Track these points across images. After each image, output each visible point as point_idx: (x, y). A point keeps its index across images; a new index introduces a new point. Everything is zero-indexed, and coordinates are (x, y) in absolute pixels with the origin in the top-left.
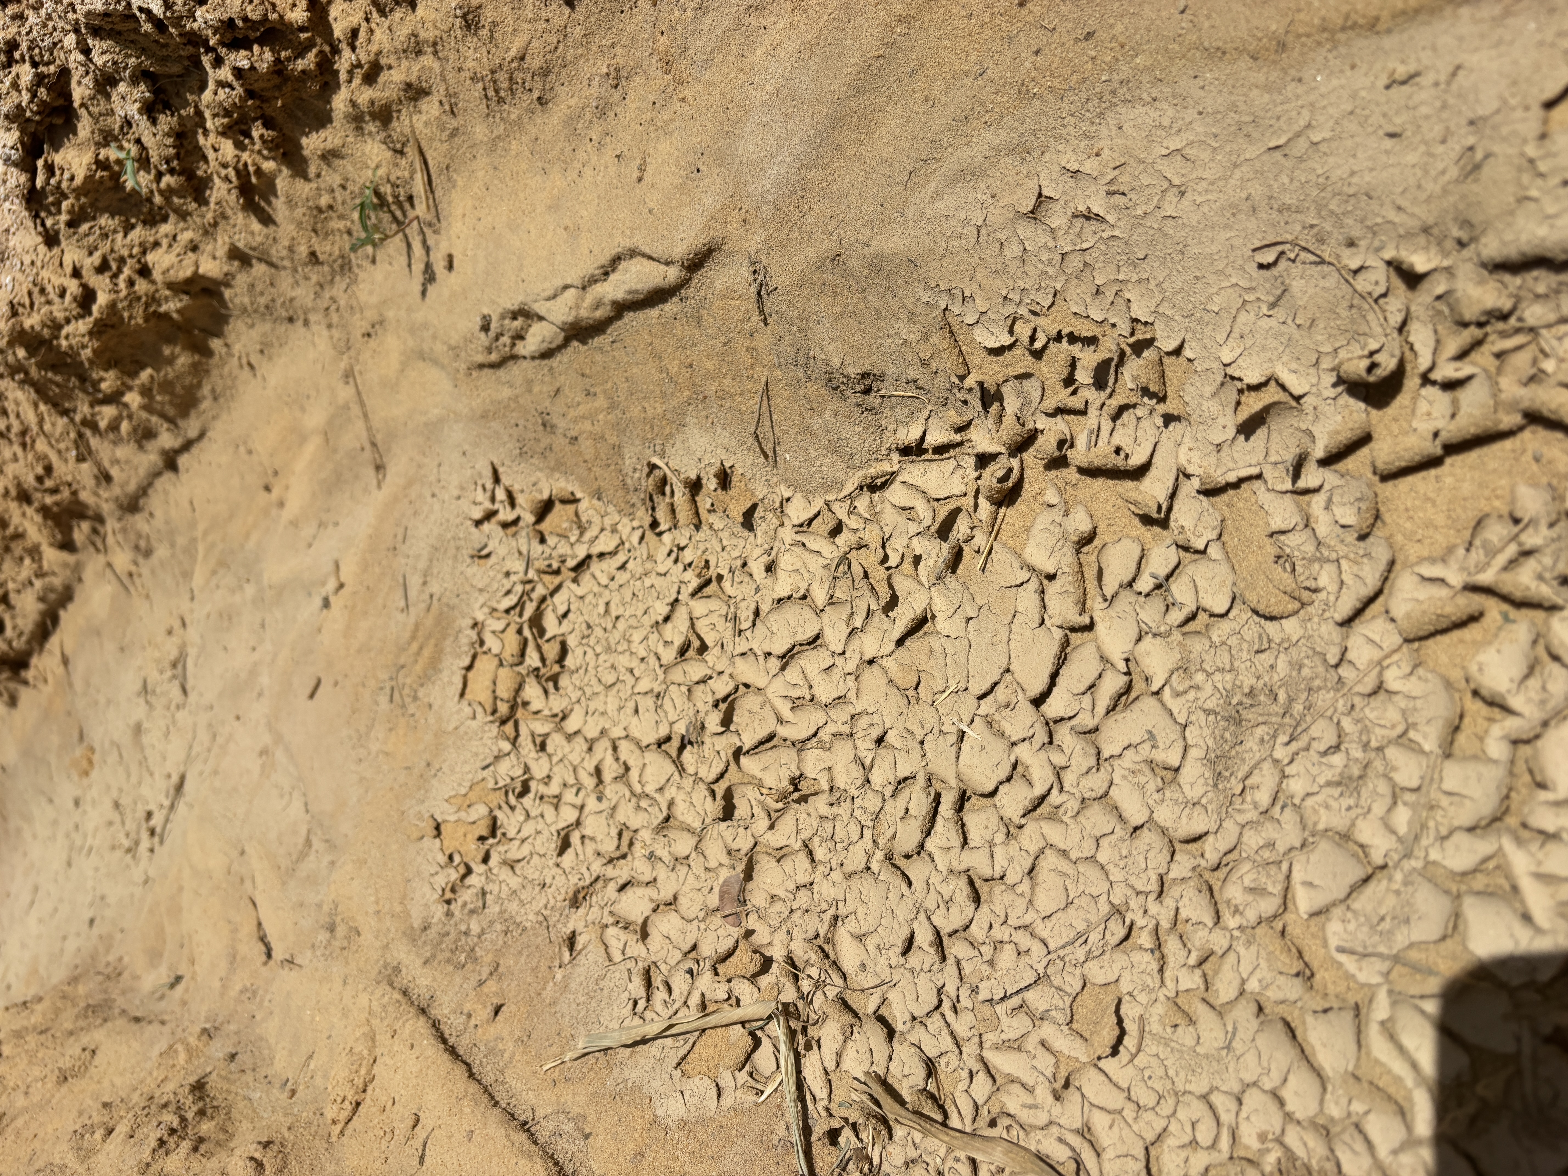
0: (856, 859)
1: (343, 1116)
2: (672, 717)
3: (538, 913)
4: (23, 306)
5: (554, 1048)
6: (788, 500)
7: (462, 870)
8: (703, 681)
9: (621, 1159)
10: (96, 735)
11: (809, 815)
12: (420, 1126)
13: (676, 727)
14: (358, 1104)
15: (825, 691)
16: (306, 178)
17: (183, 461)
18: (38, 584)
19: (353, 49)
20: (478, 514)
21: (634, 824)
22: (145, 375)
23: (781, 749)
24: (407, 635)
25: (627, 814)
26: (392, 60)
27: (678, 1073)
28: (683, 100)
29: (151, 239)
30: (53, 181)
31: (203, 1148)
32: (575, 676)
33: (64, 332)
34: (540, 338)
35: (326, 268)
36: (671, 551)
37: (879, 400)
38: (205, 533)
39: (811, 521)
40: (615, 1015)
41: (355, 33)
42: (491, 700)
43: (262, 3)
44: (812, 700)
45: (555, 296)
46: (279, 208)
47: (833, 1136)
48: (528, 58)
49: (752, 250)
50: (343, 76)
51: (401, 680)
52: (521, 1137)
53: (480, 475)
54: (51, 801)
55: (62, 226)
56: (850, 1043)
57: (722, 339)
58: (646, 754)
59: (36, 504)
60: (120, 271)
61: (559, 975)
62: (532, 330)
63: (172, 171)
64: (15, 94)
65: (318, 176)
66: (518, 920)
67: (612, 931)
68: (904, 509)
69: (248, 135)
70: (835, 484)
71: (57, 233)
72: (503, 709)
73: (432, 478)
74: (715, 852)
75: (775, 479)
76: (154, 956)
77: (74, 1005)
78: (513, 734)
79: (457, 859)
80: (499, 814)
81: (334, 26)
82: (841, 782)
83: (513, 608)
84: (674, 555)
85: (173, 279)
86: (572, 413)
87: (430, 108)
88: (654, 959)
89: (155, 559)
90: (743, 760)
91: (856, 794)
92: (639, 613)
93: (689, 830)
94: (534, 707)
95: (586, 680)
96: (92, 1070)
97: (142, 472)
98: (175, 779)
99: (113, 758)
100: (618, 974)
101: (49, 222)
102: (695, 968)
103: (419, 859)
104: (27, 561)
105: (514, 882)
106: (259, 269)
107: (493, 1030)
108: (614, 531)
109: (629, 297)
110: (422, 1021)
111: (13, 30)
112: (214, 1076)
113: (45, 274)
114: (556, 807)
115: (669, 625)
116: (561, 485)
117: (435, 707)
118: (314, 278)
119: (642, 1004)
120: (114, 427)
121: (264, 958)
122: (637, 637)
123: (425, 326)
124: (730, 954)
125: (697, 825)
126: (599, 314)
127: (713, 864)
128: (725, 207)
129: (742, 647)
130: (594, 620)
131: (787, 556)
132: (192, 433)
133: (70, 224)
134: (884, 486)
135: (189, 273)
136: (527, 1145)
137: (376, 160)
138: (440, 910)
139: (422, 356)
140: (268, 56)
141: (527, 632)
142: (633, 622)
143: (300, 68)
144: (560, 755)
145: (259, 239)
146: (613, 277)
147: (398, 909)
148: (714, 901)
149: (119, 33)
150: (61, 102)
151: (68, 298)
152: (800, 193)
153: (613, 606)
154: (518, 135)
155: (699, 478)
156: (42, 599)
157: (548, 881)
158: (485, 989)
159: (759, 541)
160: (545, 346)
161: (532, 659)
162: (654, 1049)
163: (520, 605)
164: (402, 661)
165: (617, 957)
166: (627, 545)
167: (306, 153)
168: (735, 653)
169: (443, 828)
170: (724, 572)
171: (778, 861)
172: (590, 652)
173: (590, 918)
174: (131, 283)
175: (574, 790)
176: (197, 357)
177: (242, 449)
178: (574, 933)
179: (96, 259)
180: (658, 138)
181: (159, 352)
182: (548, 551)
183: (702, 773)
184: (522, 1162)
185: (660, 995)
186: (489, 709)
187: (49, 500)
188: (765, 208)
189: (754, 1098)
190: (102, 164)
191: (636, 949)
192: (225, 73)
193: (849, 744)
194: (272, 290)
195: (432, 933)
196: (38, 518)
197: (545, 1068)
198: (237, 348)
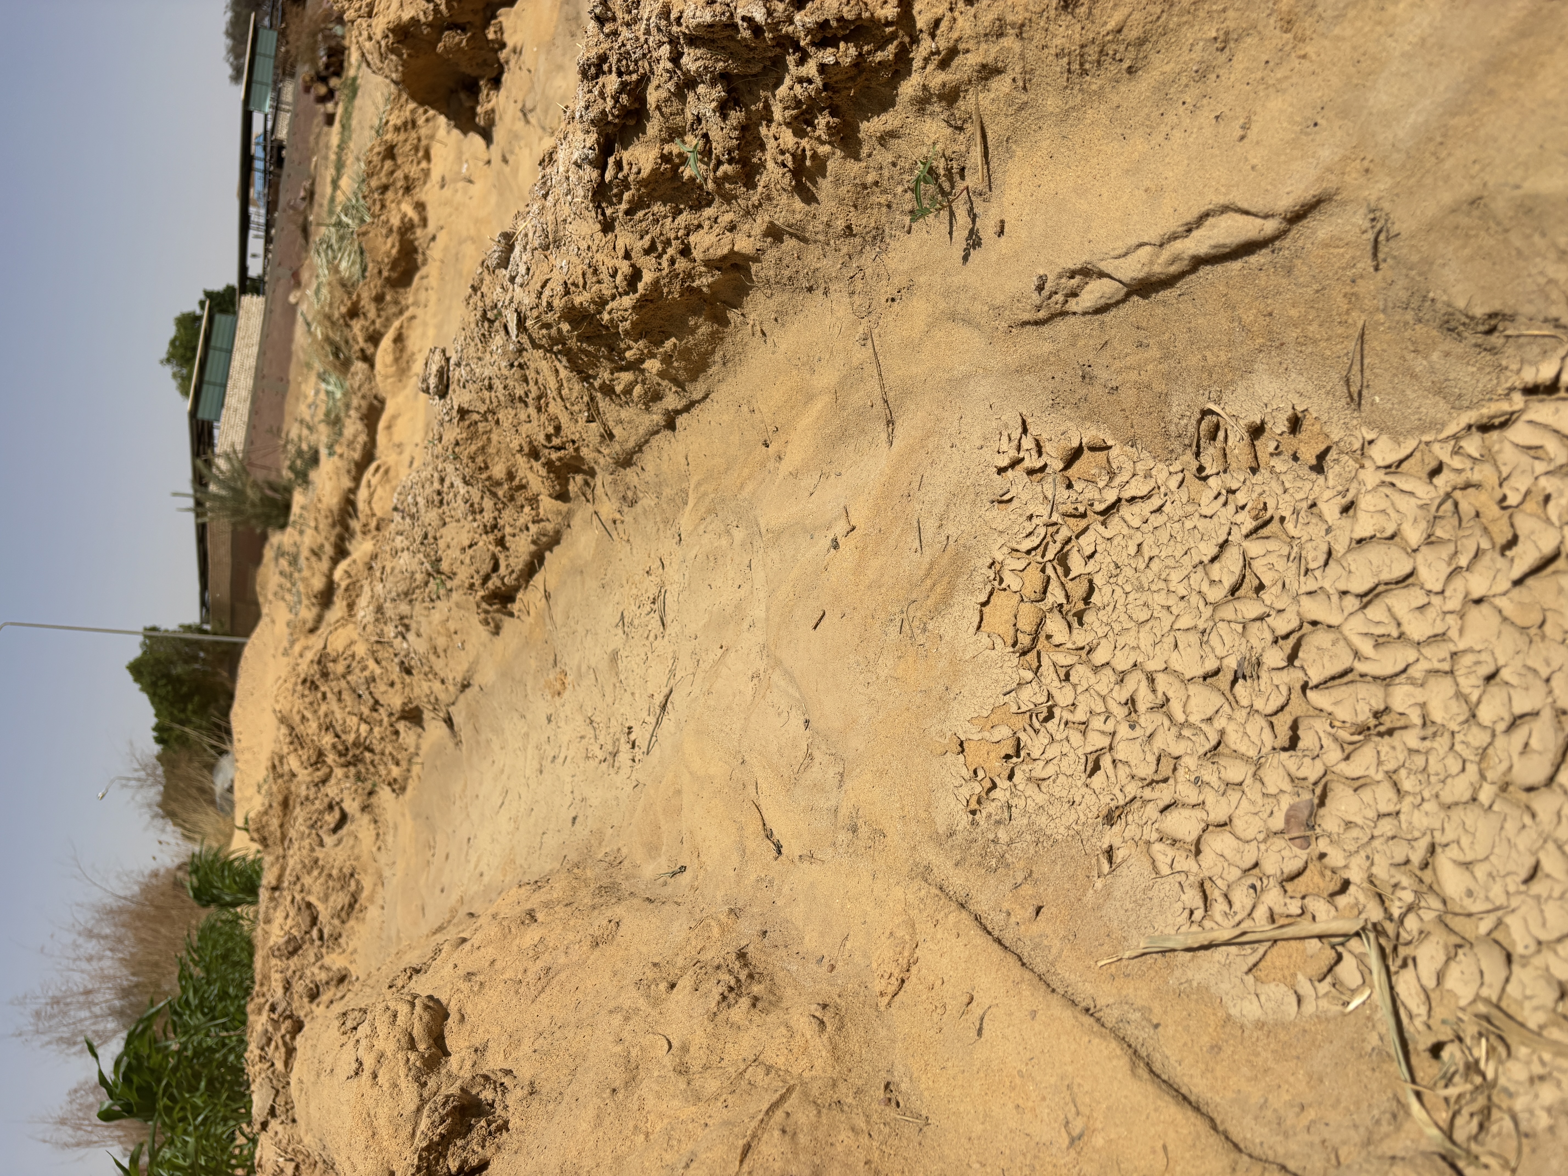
0: (1459, 788)
1: (891, 989)
2: (1220, 651)
3: (1068, 828)
4: (577, 286)
5: (1106, 947)
6: (1371, 442)
7: (987, 784)
8: (1261, 619)
9: (1197, 1049)
10: (571, 661)
11: (1394, 748)
12: (974, 1003)
13: (1226, 662)
14: (903, 981)
15: (1417, 629)
16: (857, 159)
17: (680, 421)
18: (534, 529)
19: (933, 36)
20: (1004, 462)
21: (1177, 749)
22: (669, 344)
23: (1359, 685)
24: (922, 573)
25: (1166, 741)
26: (971, 45)
27: (1250, 979)
28: (1304, 57)
29: (696, 222)
30: (620, 176)
31: (760, 1005)
32: (1102, 612)
33: (608, 308)
34: (1098, 295)
35: (858, 240)
36: (1219, 494)
37: (1502, 340)
38: (699, 484)
39: (1401, 462)
40: (1170, 922)
41: (937, 23)
42: (1012, 632)
43: (857, 4)
44: (1399, 637)
45: (1125, 255)
46: (825, 187)
47: (1436, 1050)
48: (1125, 31)
49: (1373, 198)
50: (917, 64)
51: (911, 613)
52: (1087, 1020)
53: (1006, 426)
54: (523, 717)
55: (620, 214)
56: (1453, 965)
57: (1315, 287)
58: (1191, 687)
59: (543, 460)
60: (664, 252)
61: (1099, 884)
62: (1088, 288)
63: (730, 161)
64: (601, 101)
65: (870, 155)
66: (1048, 832)
67: (1157, 847)
68: (1530, 448)
69: (811, 123)
70: (1436, 425)
71: (614, 220)
72: (1025, 640)
73: (953, 430)
74: (1275, 779)
75: (1355, 422)
76: (653, 850)
77: (587, 886)
78: (1035, 664)
79: (981, 774)
80: (1023, 737)
81: (918, 18)
82: (1437, 715)
83: (1035, 549)
84: (1222, 499)
85: (711, 257)
86: (1117, 364)
87: (1001, 85)
88: (1207, 874)
89: (638, 508)
90: (1309, 693)
91: (1456, 729)
92: (1178, 554)
93: (1242, 757)
94: (1056, 640)
95: (1114, 616)
96: (618, 938)
97: (641, 431)
98: (659, 699)
99: (590, 680)
100: (1169, 886)
101: (609, 212)
102: (1258, 884)
103: (944, 772)
104: (527, 509)
105: (1040, 798)
106: (790, 243)
107: (1036, 928)
108: (1148, 475)
109: (1213, 252)
110: (964, 914)
111: (605, 46)
112: (751, 947)
113: (599, 257)
114: (1084, 733)
115: (1217, 565)
116: (1090, 434)
117: (947, 638)
118: (845, 250)
119: (1198, 914)
120: (628, 391)
121: (775, 854)
122: (1175, 576)
123: (965, 288)
124: (1299, 874)
125: (1252, 753)
126: (1173, 269)
127: (1272, 790)
128: (1345, 159)
129: (1311, 585)
130: (1123, 560)
131: (1369, 497)
132: (696, 396)
133: (627, 213)
134: (1504, 425)
135: (725, 251)
136: (1096, 1027)
137: (933, 137)
138: (965, 819)
139: (953, 317)
140: (853, 51)
141: (1049, 571)
142: (1171, 562)
143: (878, 59)
144: (1086, 686)
145: (798, 217)
146: (1195, 234)
147: (924, 815)
148: (1278, 822)
149: (713, 41)
150: (637, 106)
151: (619, 278)
152: (1439, 139)
153: (1145, 547)
154: (1096, 105)
155: (1263, 423)
156: (534, 542)
157: (1078, 799)
158: (1022, 891)
159: (1331, 483)
160: (1102, 301)
161: (1056, 595)
162: (1219, 954)
163: (1042, 546)
164: (914, 596)
165: (1165, 870)
166: (1163, 489)
167: (861, 135)
168: (1301, 591)
169: (965, 745)
170: (1287, 514)
171: (1356, 790)
172: (1119, 591)
173: (1127, 835)
174: (672, 262)
175: (1103, 718)
176: (716, 326)
177: (745, 408)
178: (1111, 847)
179: (646, 242)
180: (1268, 96)
181: (685, 323)
182: (1074, 496)
183: (1259, 704)
184: (1096, 1041)
185: (1219, 907)
186: (1010, 641)
187: (554, 456)
188: (1395, 156)
189: (1340, 1008)
190: (666, 158)
191: (1189, 864)
192: (810, 69)
193: (1448, 680)
194: (800, 263)
195: (959, 838)
196: (543, 472)
197: (1100, 964)
198: (752, 317)
